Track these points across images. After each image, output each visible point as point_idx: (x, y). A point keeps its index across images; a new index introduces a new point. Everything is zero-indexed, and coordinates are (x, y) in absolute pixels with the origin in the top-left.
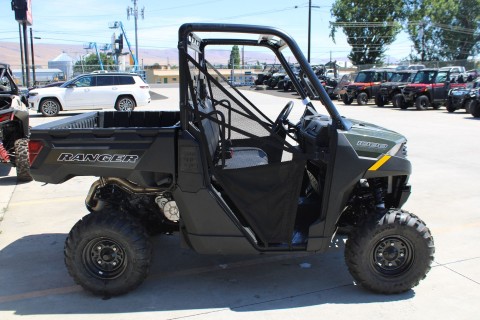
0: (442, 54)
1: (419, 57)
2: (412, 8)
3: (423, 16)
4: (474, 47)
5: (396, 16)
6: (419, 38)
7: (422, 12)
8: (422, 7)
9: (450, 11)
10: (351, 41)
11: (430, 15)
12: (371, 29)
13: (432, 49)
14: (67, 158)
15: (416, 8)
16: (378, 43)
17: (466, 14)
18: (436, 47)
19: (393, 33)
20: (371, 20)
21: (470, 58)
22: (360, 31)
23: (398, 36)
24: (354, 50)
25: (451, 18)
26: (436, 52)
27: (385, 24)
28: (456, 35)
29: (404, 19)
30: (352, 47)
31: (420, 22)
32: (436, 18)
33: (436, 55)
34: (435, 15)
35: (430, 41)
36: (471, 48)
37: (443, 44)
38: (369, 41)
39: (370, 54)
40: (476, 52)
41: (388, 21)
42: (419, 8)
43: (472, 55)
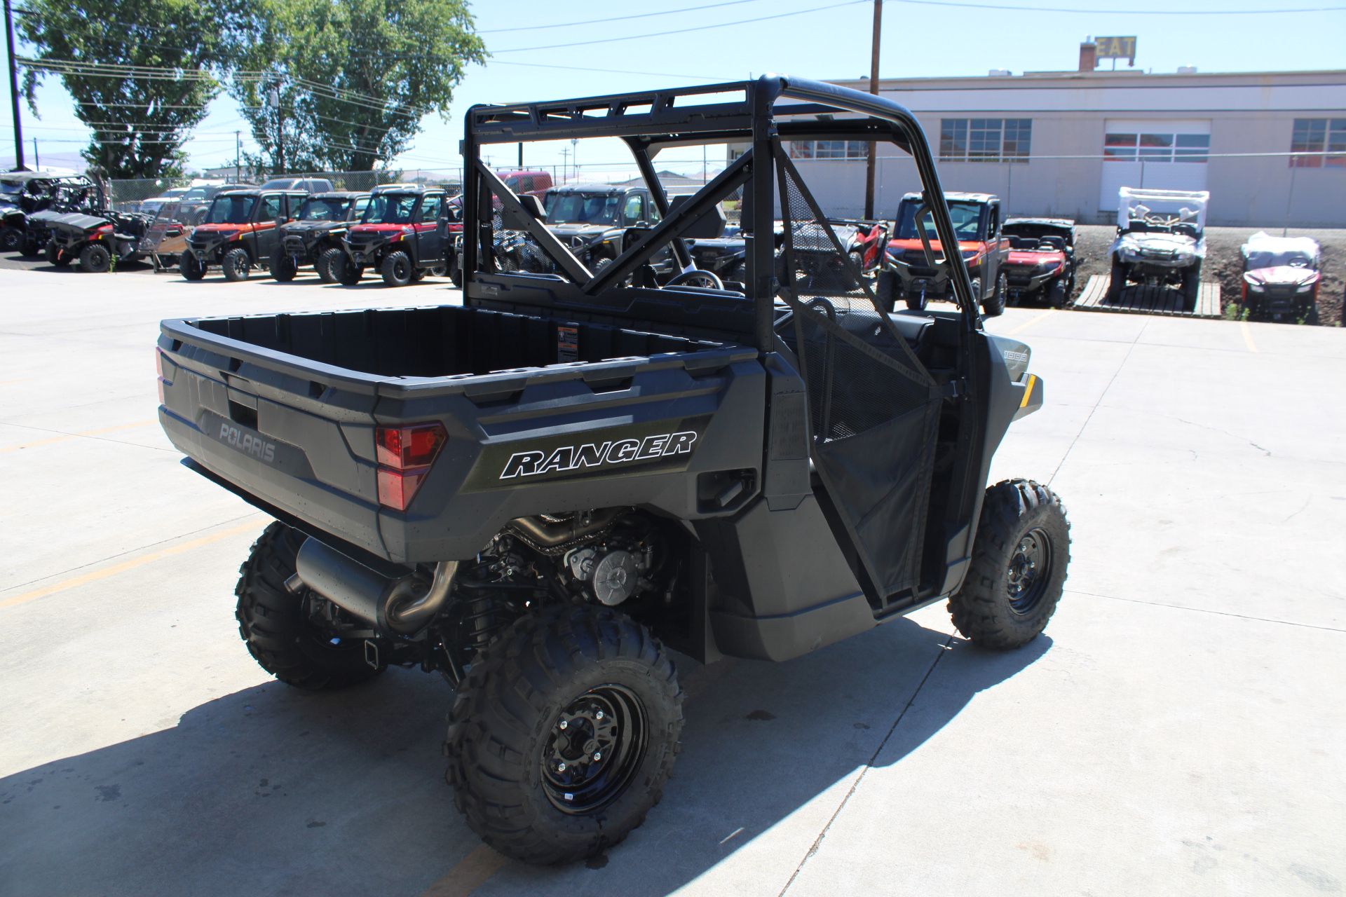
0: (318, 153)
1: (267, 159)
2: (242, 38)
3: (269, 60)
4: (385, 139)
5: (205, 56)
6: (264, 112)
7: (268, 50)
8: (267, 37)
9: (330, 55)
10: (88, 114)
11: (285, 60)
12: (141, 84)
13: (296, 142)
14: (529, 467)
15: (252, 39)
16: (163, 121)
17: (363, 63)
18: (304, 136)
19: (201, 96)
20: (140, 62)
21: (378, 165)
22: (111, 89)
23: (211, 106)
24: (99, 137)
25: (333, 71)
26: (304, 148)
27: (179, 75)
28: (346, 109)
29: (225, 66)
30: (92, 131)
31: (266, 76)
32: (299, 69)
33: (304, 155)
34: (297, 62)
35: (289, 121)
36: (379, 140)
37: (319, 129)
38: (138, 116)
39: (145, 150)
40: (389, 152)
41: (185, 66)
42: (259, 41)
43: (383, 157)
